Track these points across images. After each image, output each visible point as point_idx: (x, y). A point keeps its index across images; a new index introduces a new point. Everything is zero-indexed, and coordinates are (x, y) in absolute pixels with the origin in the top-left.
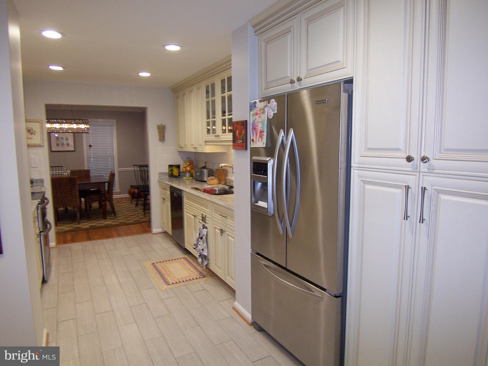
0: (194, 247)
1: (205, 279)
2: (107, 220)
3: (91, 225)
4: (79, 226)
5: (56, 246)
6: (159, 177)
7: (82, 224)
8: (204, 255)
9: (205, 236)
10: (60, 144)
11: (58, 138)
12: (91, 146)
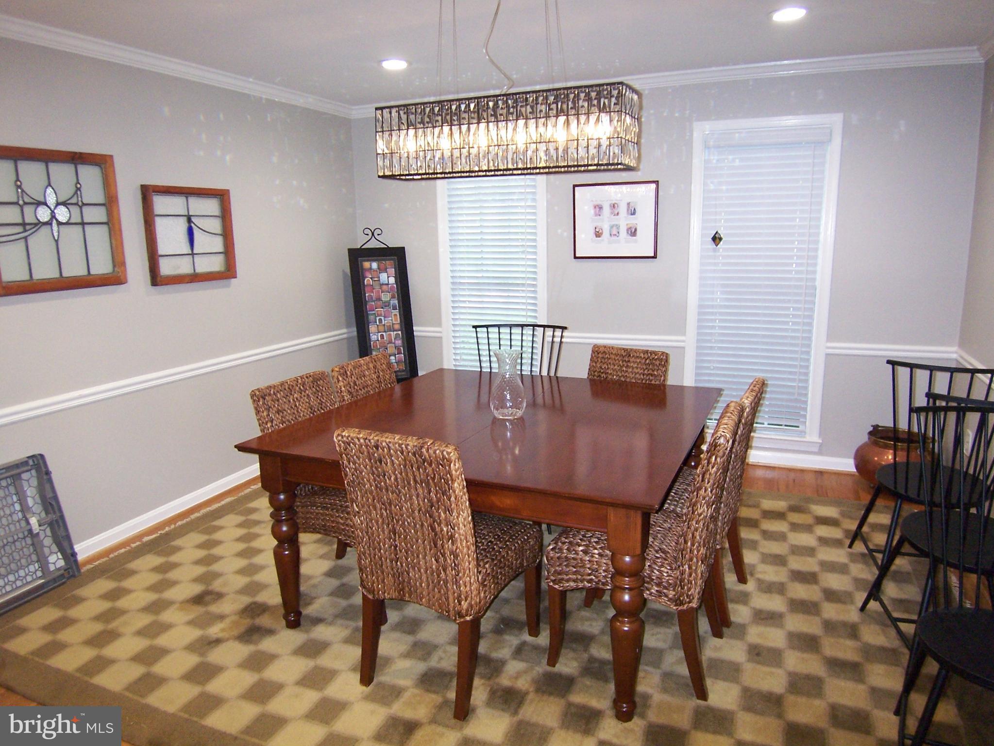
10: (606, 234)
11: (599, 208)
12: (720, 239)
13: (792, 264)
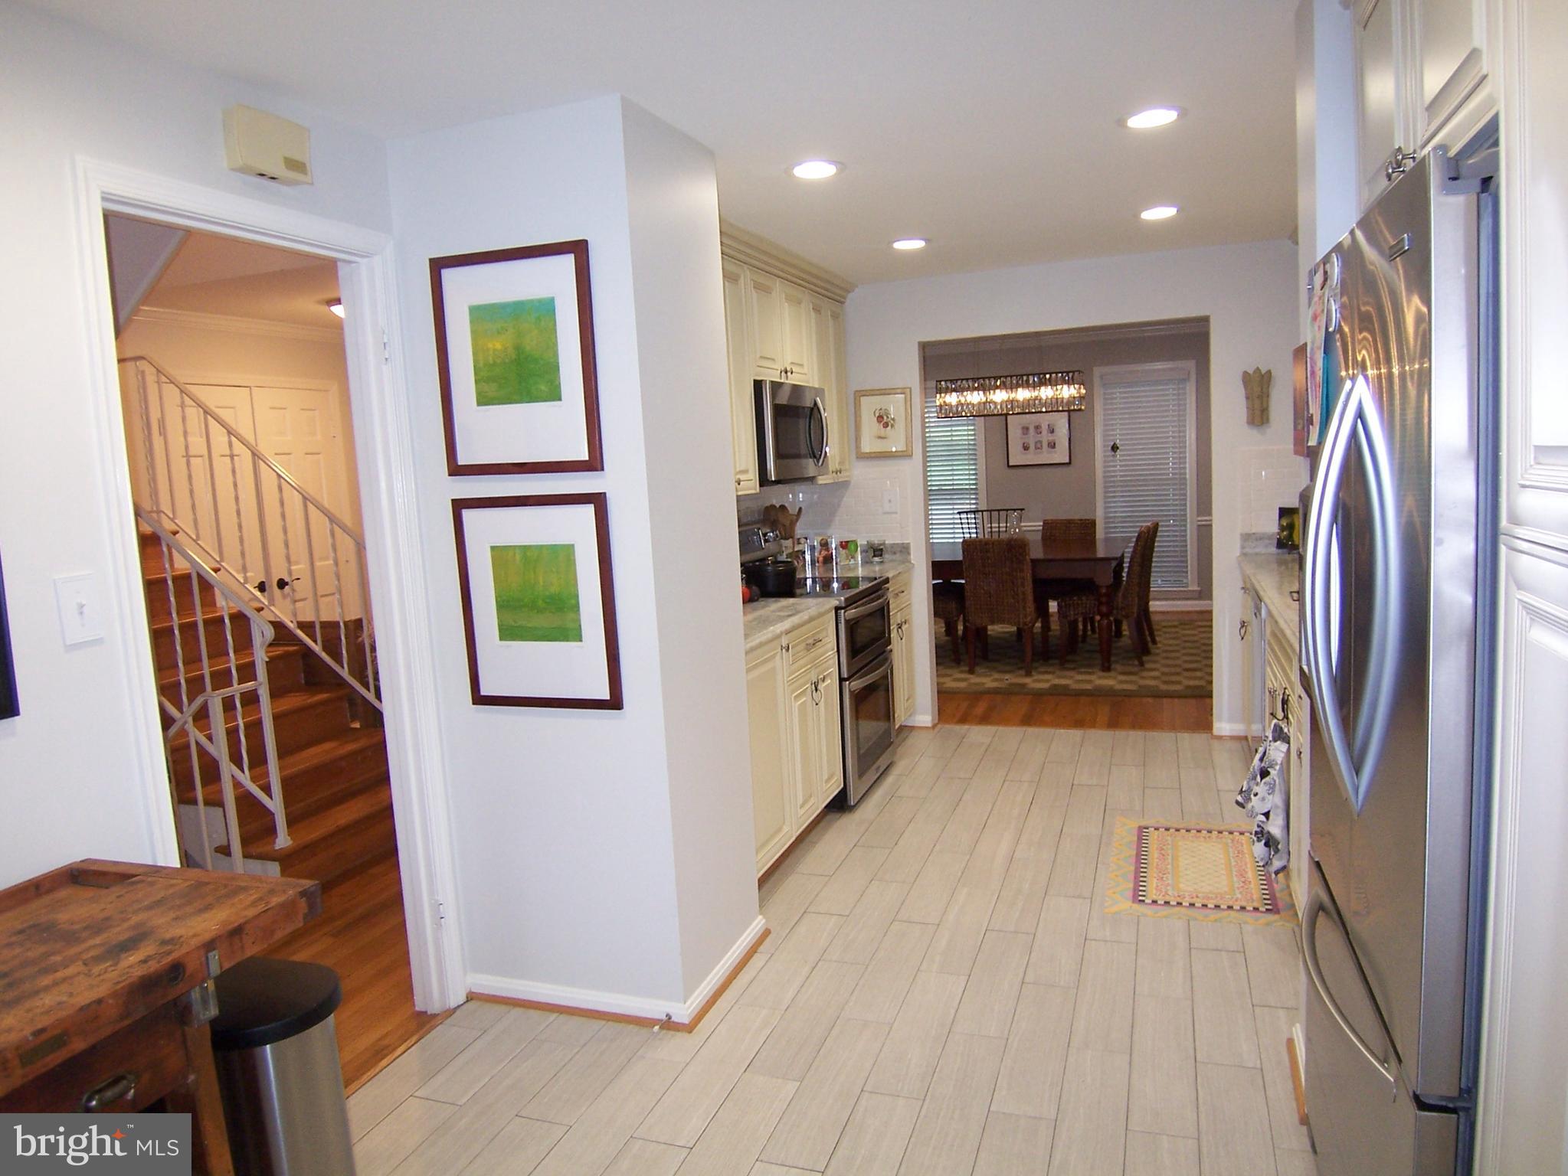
0: (1239, 798)
1: (1271, 917)
2: (1112, 674)
3: (1057, 681)
4: (1027, 680)
5: (934, 726)
6: (1243, 547)
7: (1036, 677)
8: (1269, 832)
9: (1277, 767)
10: (1032, 447)
11: (1026, 429)
12: (1118, 448)
13: (1169, 458)
